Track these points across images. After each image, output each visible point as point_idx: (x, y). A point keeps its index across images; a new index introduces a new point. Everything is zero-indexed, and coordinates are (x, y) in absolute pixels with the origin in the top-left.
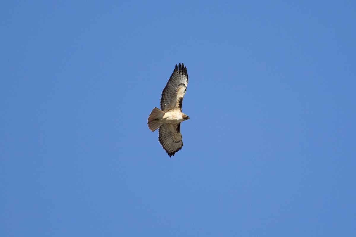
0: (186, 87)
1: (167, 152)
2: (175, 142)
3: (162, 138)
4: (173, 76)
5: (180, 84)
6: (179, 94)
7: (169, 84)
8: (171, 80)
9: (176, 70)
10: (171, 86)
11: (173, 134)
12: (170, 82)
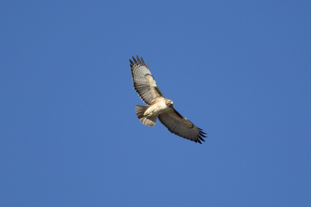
0: (152, 76)
1: (192, 140)
2: (191, 128)
3: (172, 129)
4: (133, 71)
5: (145, 75)
6: (151, 84)
7: (135, 79)
8: (134, 75)
9: (132, 65)
10: (138, 80)
11: (180, 122)
12: (135, 78)
